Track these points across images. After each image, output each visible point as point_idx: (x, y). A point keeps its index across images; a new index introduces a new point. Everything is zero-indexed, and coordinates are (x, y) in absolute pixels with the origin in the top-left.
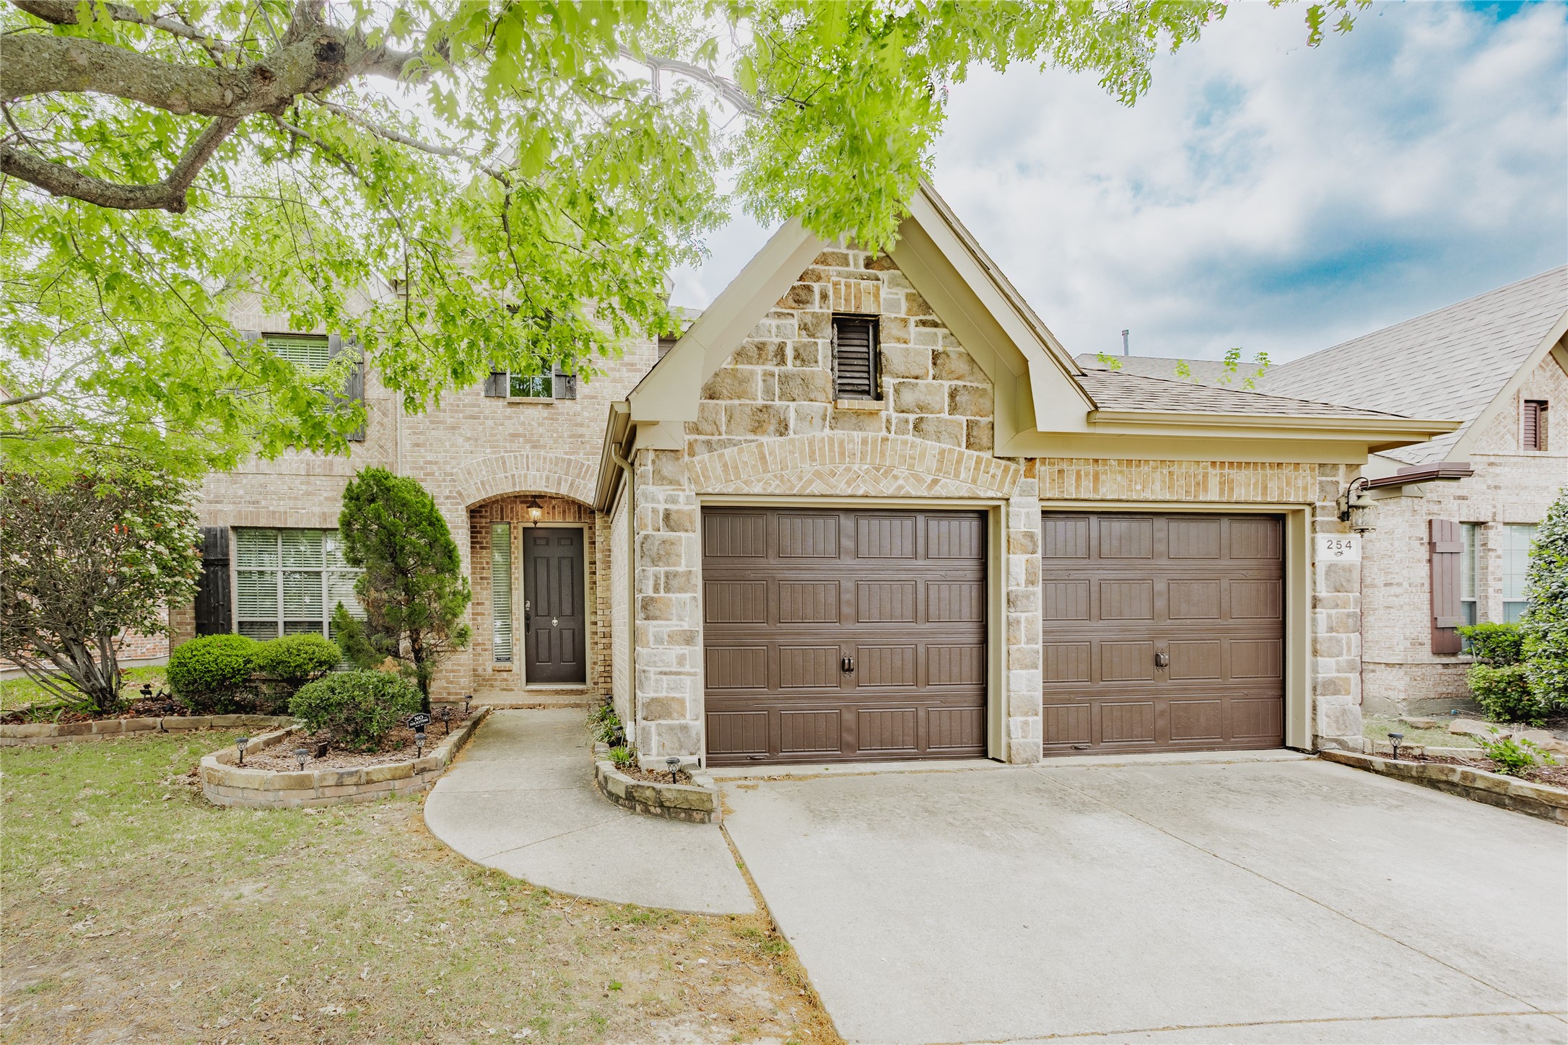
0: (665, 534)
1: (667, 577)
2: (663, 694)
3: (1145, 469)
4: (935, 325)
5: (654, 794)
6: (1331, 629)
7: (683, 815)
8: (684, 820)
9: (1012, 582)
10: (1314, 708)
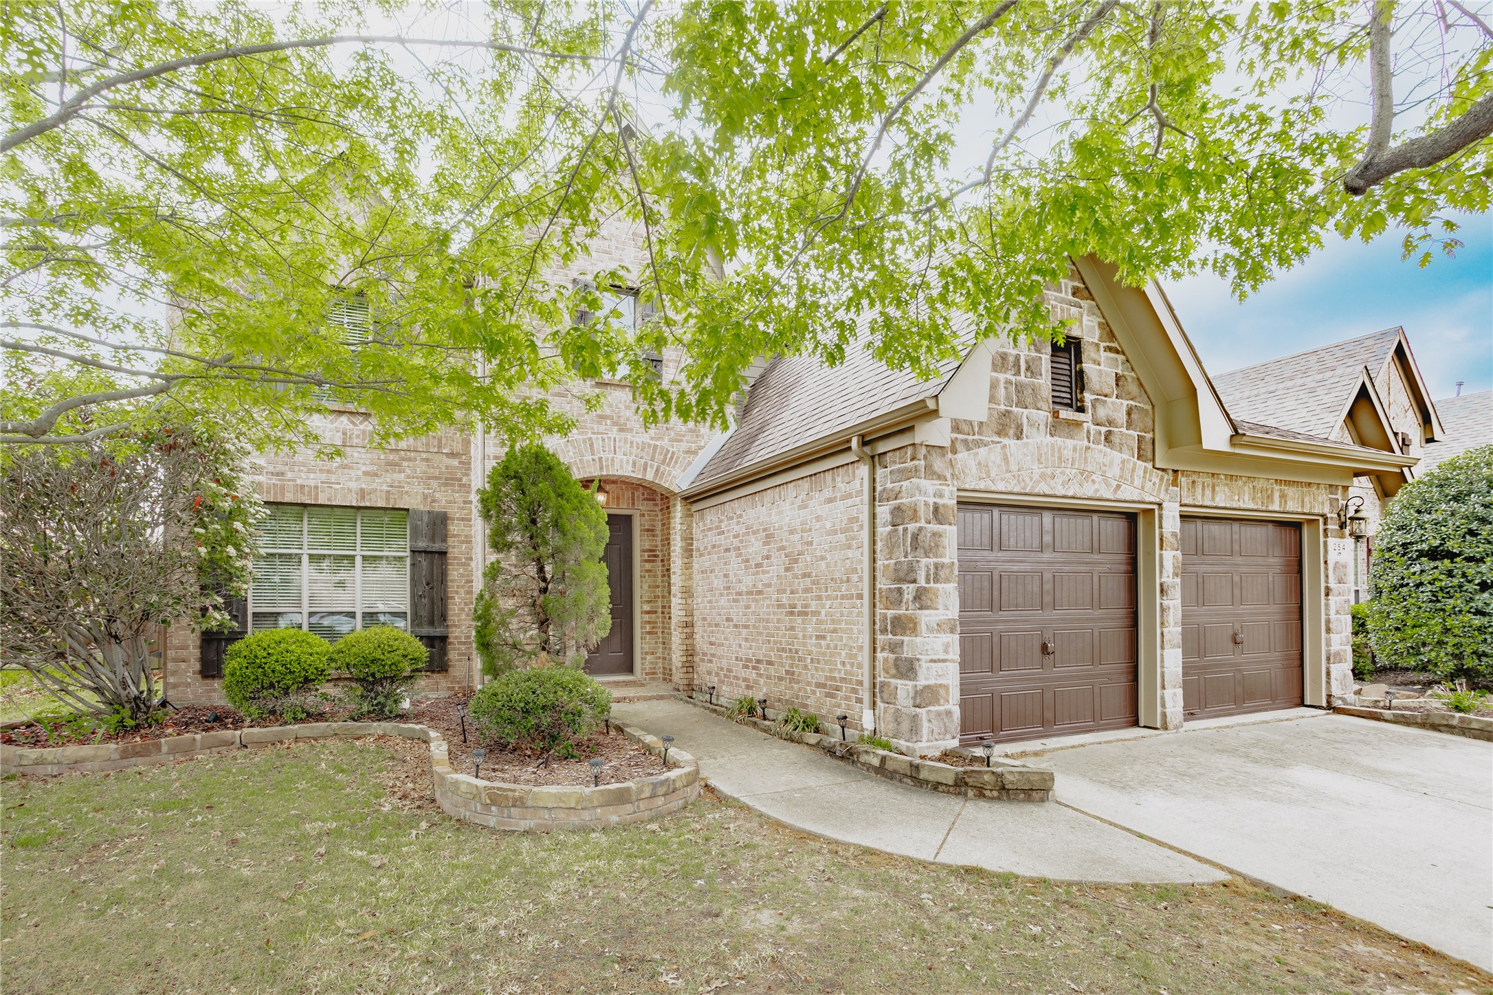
0: (935, 527)
1: (936, 568)
2: (932, 682)
3: (1240, 483)
4: (1117, 352)
5: (994, 778)
6: (1338, 613)
7: (1022, 796)
8: (1023, 801)
9: (1165, 574)
10: (1328, 674)
